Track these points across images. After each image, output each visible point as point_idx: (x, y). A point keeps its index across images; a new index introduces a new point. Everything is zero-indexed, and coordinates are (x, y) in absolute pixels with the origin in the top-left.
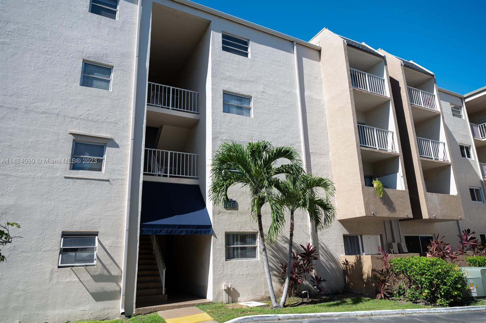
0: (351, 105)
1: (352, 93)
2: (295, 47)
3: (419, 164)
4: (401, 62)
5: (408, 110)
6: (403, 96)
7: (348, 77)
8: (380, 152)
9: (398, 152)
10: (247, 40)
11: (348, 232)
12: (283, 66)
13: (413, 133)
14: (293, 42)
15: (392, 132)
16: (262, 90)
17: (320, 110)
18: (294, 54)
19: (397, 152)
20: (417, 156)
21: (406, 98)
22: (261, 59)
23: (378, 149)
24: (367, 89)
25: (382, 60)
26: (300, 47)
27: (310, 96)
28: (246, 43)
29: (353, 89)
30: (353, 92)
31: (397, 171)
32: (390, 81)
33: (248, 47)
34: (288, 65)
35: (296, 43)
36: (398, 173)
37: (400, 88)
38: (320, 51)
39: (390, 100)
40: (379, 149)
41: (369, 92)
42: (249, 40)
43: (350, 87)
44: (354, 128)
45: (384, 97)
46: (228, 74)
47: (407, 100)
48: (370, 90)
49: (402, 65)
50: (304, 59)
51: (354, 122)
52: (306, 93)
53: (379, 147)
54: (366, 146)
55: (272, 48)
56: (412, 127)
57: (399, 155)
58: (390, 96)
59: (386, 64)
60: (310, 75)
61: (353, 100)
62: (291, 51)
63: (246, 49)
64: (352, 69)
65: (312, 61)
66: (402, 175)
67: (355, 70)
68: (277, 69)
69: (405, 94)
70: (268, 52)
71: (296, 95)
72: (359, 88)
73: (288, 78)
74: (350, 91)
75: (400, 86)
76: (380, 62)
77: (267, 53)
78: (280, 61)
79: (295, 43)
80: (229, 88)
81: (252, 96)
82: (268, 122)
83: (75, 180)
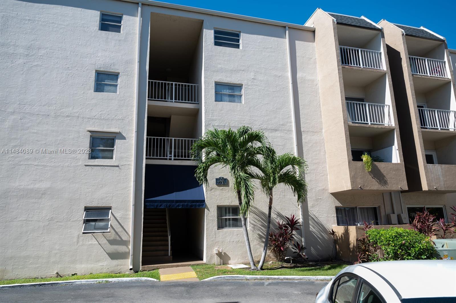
0: (339, 83)
1: (341, 71)
2: (287, 32)
3: (419, 135)
4: (402, 32)
5: (409, 81)
6: (404, 67)
7: (337, 55)
8: (371, 127)
9: (394, 125)
10: (238, 32)
11: (340, 204)
12: (275, 52)
13: (414, 104)
14: (285, 27)
15: (388, 105)
17: (314, 90)
18: (286, 38)
20: (418, 128)
21: (407, 68)
22: (252, 48)
23: (370, 124)
24: (360, 65)
25: (379, 33)
26: (292, 30)
27: (303, 77)
28: (238, 35)
29: (342, 67)
31: (393, 144)
33: (239, 39)
34: (279, 51)
35: (288, 27)
36: (393, 147)
38: (314, 32)
39: (386, 73)
41: (363, 67)
42: (240, 32)
45: (380, 71)
46: (219, 66)
47: (408, 70)
49: (403, 35)
50: (297, 42)
51: (342, 100)
52: (299, 75)
53: (371, 122)
55: (264, 36)
57: (395, 128)
58: (387, 69)
59: (383, 37)
60: (303, 57)
62: (283, 36)
63: (238, 41)
64: (342, 47)
65: (306, 43)
66: (397, 148)
67: (345, 47)
68: (268, 55)
70: (259, 40)
71: (287, 78)
72: (350, 65)
73: (280, 63)
74: (339, 70)
75: (401, 57)
76: (377, 36)
78: (272, 47)
79: (287, 28)
80: (221, 79)
81: (243, 83)
82: (258, 106)
83: (92, 167)
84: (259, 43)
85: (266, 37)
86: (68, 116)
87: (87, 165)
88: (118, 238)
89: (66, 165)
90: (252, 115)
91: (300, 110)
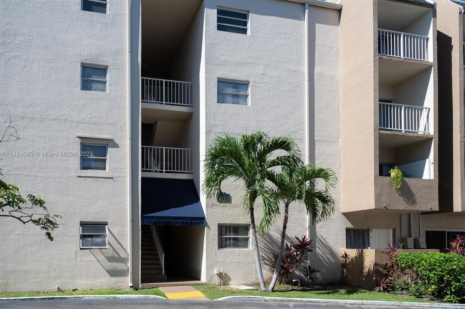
0: (373, 79)
1: (377, 63)
2: (307, 11)
3: (460, 146)
4: (460, 8)
5: (459, 76)
6: (454, 57)
7: (374, 42)
8: (405, 135)
9: (432, 133)
10: (246, 11)
12: (290, 38)
13: (460, 107)
14: (304, 4)
15: (428, 108)
17: (333, 89)
18: (305, 20)
19: (430, 134)
20: (461, 137)
21: (458, 60)
22: (262, 34)
23: (403, 132)
24: (400, 55)
25: (429, 11)
26: (313, 9)
27: (321, 72)
28: (245, 16)
29: (379, 58)
30: (379, 62)
31: (427, 156)
32: (437, 39)
33: (247, 21)
34: (296, 37)
35: (309, 5)
36: (427, 160)
37: (453, 46)
38: (340, 11)
39: (432, 66)
40: (405, 131)
41: (403, 58)
42: (248, 12)
43: (374, 56)
44: (374, 108)
45: (424, 63)
46: (223, 58)
47: (460, 62)
48: (404, 56)
49: (460, 13)
50: (317, 25)
51: (374, 101)
52: (317, 69)
53: (405, 128)
54: (388, 128)
55: (277, 18)
56: (460, 99)
57: (433, 137)
58: (434, 60)
59: (435, 16)
60: (324, 46)
61: (377, 73)
62: (300, 18)
63: (245, 24)
64: (381, 30)
65: (328, 26)
66: (432, 161)
67: (385, 30)
68: (281, 43)
69: (458, 55)
70: (272, 23)
71: (303, 73)
72: (388, 55)
73: (295, 53)
74: (374, 61)
75: (452, 45)
76: (425, 14)
77: (270, 25)
78: (286, 33)
79: (307, 5)
80: (224, 74)
81: (250, 80)
82: (267, 109)
83: (85, 178)
84: (271, 26)
85: (279, 18)
86: (55, 120)
87: (79, 177)
88: (116, 255)
89: (58, 175)
90: (260, 119)
91: (315, 114)
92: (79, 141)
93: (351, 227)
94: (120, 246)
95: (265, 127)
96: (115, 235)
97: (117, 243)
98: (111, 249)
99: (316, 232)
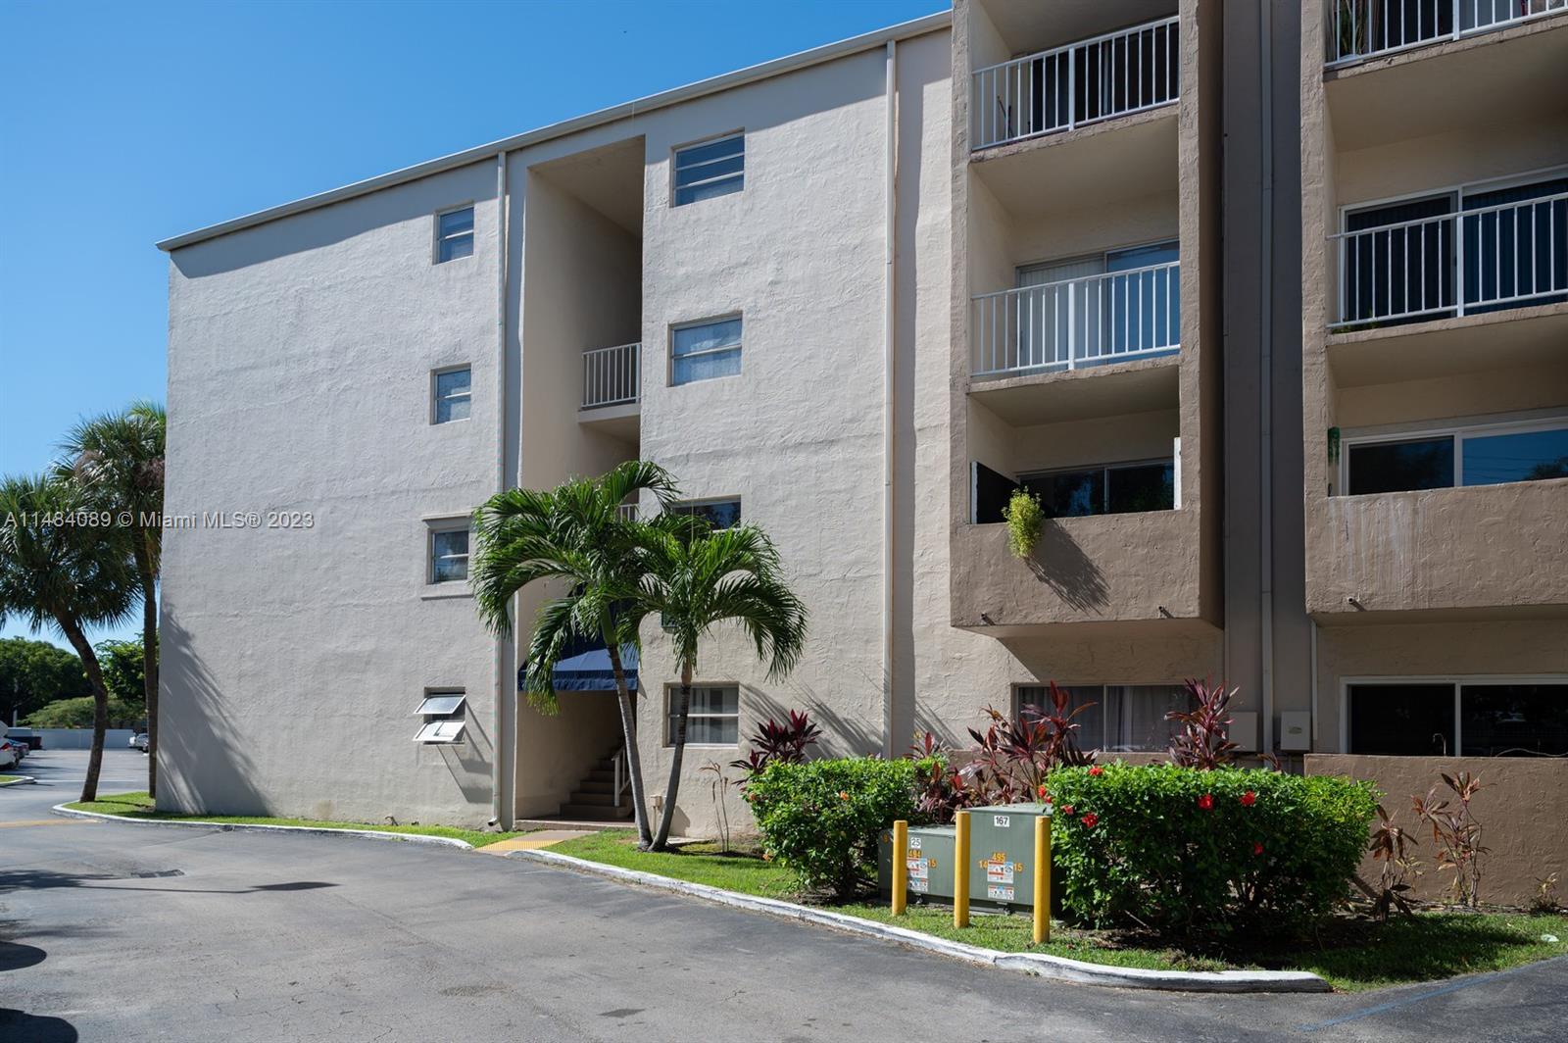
11: (1033, 677)
16: (770, 279)
46: (682, 271)
80: (685, 310)
81: (743, 308)
82: (783, 372)
83: (433, 601)
86: (393, 493)
87: (424, 599)
88: (477, 758)
89: (395, 600)
90: (763, 405)
91: (917, 352)
92: (426, 526)
93: (1028, 681)
94: (482, 737)
95: (776, 422)
96: (475, 714)
97: (478, 731)
98: (470, 745)
99: (914, 702)
